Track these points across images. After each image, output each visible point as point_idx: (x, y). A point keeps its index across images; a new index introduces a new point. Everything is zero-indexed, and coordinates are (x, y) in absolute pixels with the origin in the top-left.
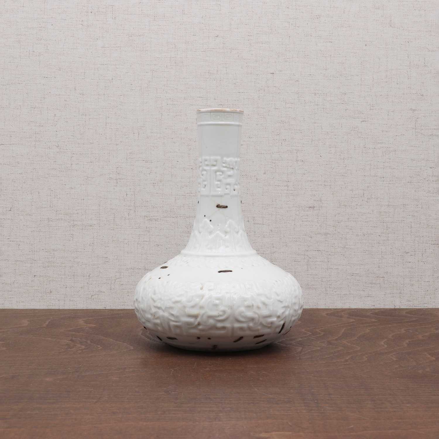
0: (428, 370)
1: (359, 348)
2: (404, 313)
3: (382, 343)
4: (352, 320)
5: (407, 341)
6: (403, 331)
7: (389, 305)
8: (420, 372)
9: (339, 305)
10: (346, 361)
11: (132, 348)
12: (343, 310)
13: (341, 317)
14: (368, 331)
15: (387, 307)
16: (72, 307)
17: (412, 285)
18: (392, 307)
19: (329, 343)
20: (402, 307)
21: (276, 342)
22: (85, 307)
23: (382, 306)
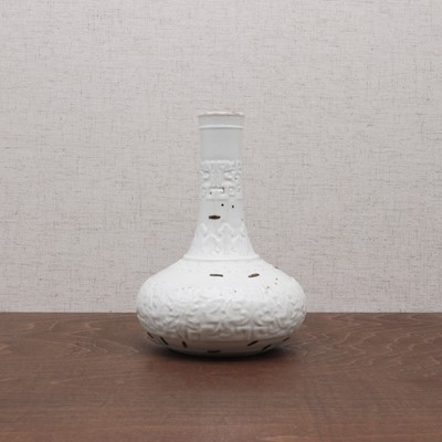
0: (433, 374)
1: (364, 352)
2: (410, 317)
3: (388, 347)
4: (357, 324)
5: (413, 345)
6: (408, 335)
7: (395, 310)
8: (426, 376)
9: (345, 309)
10: (352, 365)
11: (137, 351)
12: (349, 314)
13: (347, 321)
14: (373, 335)
15: (393, 311)
17: (418, 289)
18: (398, 311)
19: (335, 347)
20: (408, 311)
21: (282, 346)
22: (90, 311)
23: (388, 311)
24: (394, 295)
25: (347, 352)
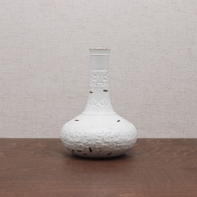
1: (164, 156)
3: (175, 154)
5: (186, 153)
9: (156, 137)
10: (159, 162)
13: (156, 142)
15: (177, 138)
16: (35, 138)
17: (189, 128)
22: (41, 138)
23: (175, 138)
24: (178, 131)
25: (156, 156)
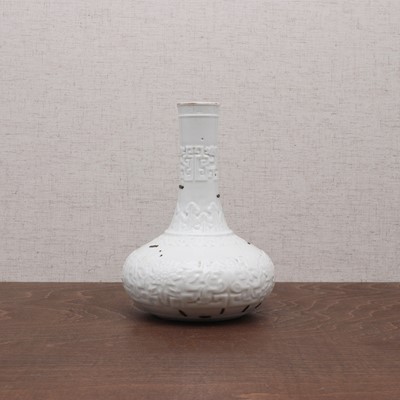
0: (391, 337)
4: (322, 293)
6: (369, 303)
7: (356, 279)
8: (384, 339)
11: (125, 317)
12: (315, 284)
14: (337, 302)
18: (359, 281)
19: (302, 313)
